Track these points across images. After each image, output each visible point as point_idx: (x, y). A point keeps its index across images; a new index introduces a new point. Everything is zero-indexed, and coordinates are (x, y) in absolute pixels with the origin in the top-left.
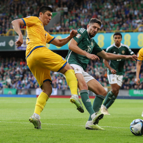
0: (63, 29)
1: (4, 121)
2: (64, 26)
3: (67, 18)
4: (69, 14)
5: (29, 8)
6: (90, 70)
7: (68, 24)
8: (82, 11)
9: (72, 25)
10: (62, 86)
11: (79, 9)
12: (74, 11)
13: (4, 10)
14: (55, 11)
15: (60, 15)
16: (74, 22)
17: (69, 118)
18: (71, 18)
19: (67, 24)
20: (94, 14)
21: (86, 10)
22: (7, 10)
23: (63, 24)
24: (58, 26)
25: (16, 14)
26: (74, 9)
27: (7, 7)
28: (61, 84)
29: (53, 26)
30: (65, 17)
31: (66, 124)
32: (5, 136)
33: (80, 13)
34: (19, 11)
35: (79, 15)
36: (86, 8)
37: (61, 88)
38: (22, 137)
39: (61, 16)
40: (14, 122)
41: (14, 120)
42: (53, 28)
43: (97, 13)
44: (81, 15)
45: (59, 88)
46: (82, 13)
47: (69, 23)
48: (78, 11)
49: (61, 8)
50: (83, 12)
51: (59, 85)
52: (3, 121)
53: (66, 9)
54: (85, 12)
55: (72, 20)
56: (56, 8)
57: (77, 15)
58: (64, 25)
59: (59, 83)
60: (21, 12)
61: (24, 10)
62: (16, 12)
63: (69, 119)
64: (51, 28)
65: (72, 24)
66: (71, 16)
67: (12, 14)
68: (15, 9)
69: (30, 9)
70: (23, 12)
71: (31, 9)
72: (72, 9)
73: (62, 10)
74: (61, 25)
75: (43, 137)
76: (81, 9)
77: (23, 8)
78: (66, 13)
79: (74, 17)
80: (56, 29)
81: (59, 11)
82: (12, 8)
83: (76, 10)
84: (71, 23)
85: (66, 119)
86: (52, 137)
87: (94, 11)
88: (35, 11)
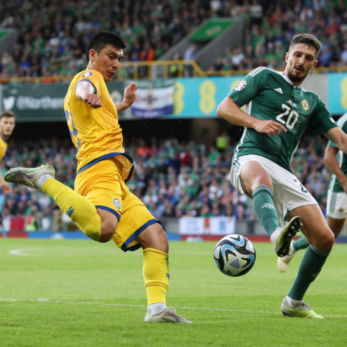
0: (250, 63)
1: (98, 301)
2: (253, 55)
3: (261, 32)
4: (266, 24)
5: (160, 8)
6: (320, 170)
7: (263, 49)
8: (298, 14)
9: (273, 52)
10: (248, 212)
11: (292, 9)
12: (277, 16)
13: (95, 13)
14: (229, 15)
15: (241, 27)
16: (278, 44)
17: (267, 294)
18: (270, 34)
19: (259, 48)
20: (332, 21)
21: (310, 13)
22: (103, 14)
23: (249, 49)
24: (237, 54)
25: (126, 25)
26: (278, 10)
27: (103, 5)
28: (245, 206)
29: (224, 55)
30: (255, 31)
31: (259, 309)
32: (100, 340)
33: (293, 21)
34: (135, 17)
35: (290, 24)
36: (311, 7)
37: (245, 216)
38: (146, 342)
39: (245, 27)
40: (124, 305)
41: (123, 299)
42: (225, 61)
43: (338, 19)
44: (297, 26)
45: (240, 215)
46: (299, 20)
47: (266, 45)
48: (289, 14)
49: (245, 8)
50: (303, 17)
51: (240, 209)
52: (94, 301)
53: (256, 10)
54: (307, 18)
55: (274, 40)
56: (232, 7)
57: (286, 27)
58: (253, 52)
59: (240, 203)
60: (140, 18)
61: (149, 12)
62: (127, 18)
63: (267, 296)
64: (218, 61)
65: (274, 48)
66: (271, 27)
67: (117, 24)
68: (125, 11)
69: (163, 10)
70: (145, 19)
71: (167, 11)
72: (274, 10)
73: (248, 12)
74: (244, 52)
75: (200, 343)
76: (297, 9)
77: (145, 8)
78: (257, 22)
79: (277, 31)
80: (230, 61)
81: (239, 14)
82: (117, 9)
83: (284, 11)
84: (270, 45)
85: (259, 297)
86: (224, 343)
87: (332, 13)
88: (176, 15)
